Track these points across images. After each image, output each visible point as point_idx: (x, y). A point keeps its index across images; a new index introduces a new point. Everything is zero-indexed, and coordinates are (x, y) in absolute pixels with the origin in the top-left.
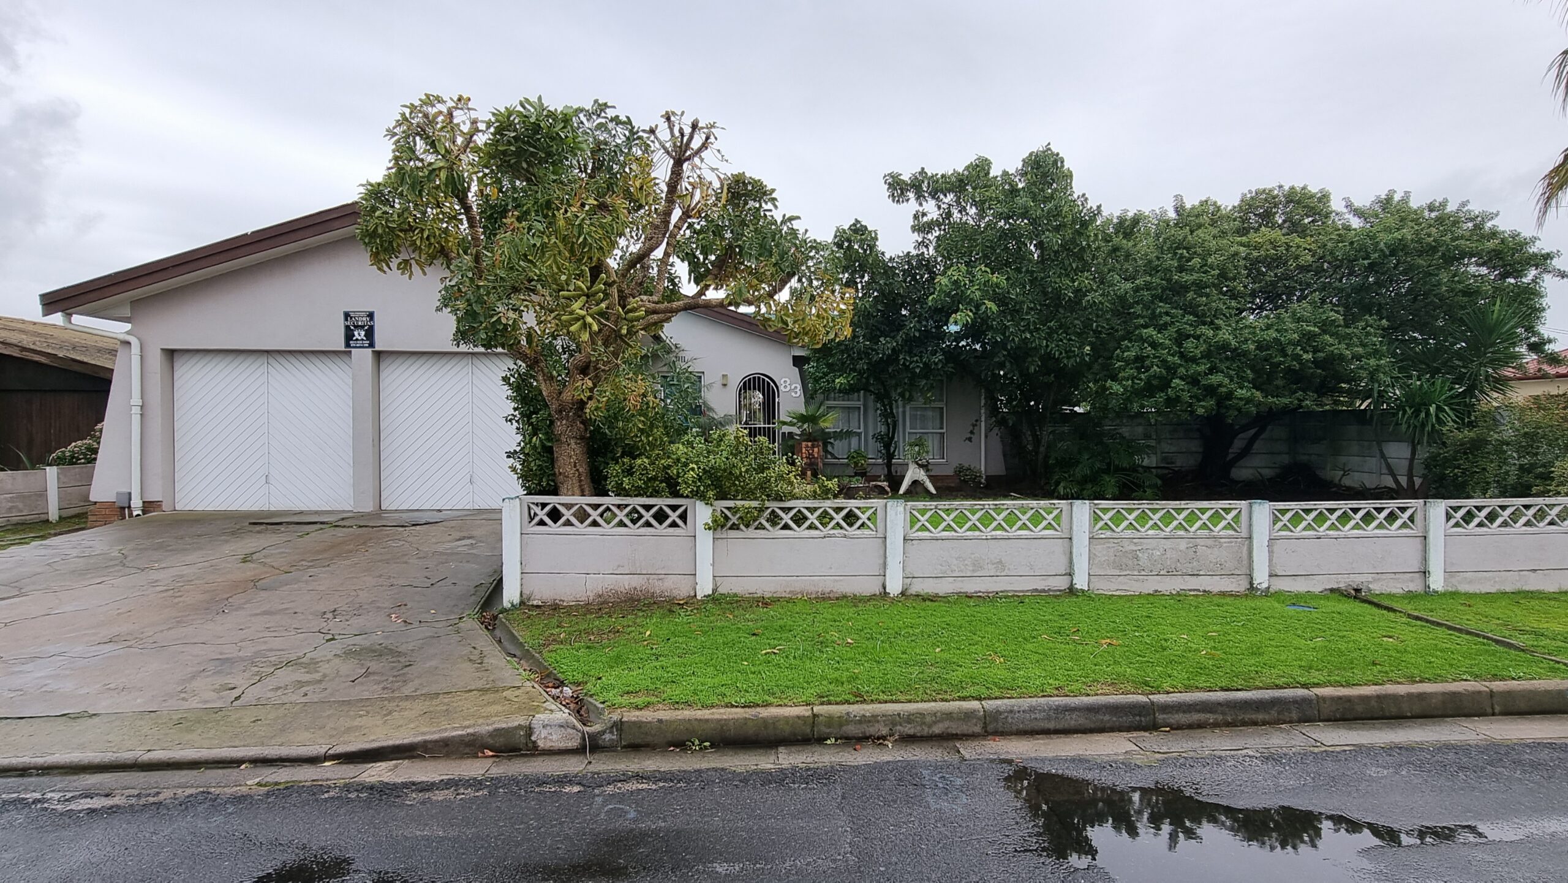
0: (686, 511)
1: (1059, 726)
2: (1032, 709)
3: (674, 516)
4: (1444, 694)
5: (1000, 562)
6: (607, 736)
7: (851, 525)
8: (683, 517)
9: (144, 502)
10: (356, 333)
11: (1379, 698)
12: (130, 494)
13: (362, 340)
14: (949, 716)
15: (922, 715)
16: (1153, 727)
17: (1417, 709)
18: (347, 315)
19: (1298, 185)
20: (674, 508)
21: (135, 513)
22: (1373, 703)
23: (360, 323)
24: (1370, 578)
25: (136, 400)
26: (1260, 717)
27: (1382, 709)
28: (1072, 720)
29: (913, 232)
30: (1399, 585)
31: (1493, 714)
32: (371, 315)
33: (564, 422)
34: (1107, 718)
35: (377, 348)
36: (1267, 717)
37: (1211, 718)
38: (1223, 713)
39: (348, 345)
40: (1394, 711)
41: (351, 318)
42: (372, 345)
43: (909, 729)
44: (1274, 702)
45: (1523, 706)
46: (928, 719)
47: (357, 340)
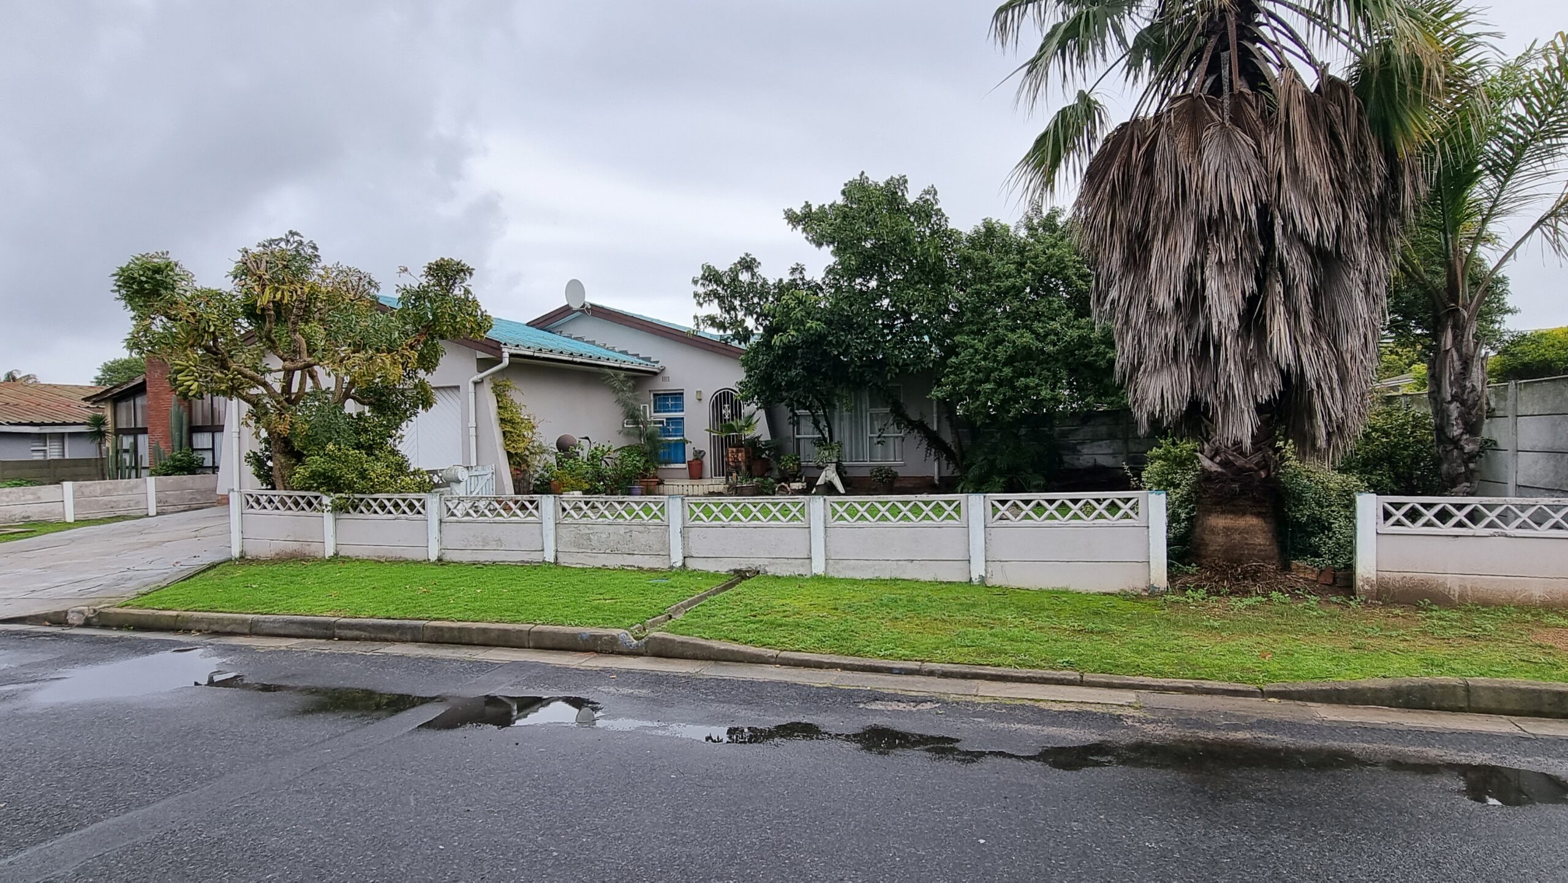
0: (321, 500)
1: (287, 632)
2: (274, 621)
3: (315, 503)
4: (499, 630)
8: (320, 504)
11: (460, 629)
14: (234, 621)
16: (330, 638)
17: (481, 639)
20: (317, 498)
22: (456, 633)
24: (766, 562)
26: (390, 636)
27: (460, 638)
28: (294, 630)
30: (791, 569)
31: (529, 648)
34: (310, 629)
36: (393, 637)
37: (363, 634)
38: (370, 632)
40: (466, 639)
44: (398, 627)
45: (548, 643)
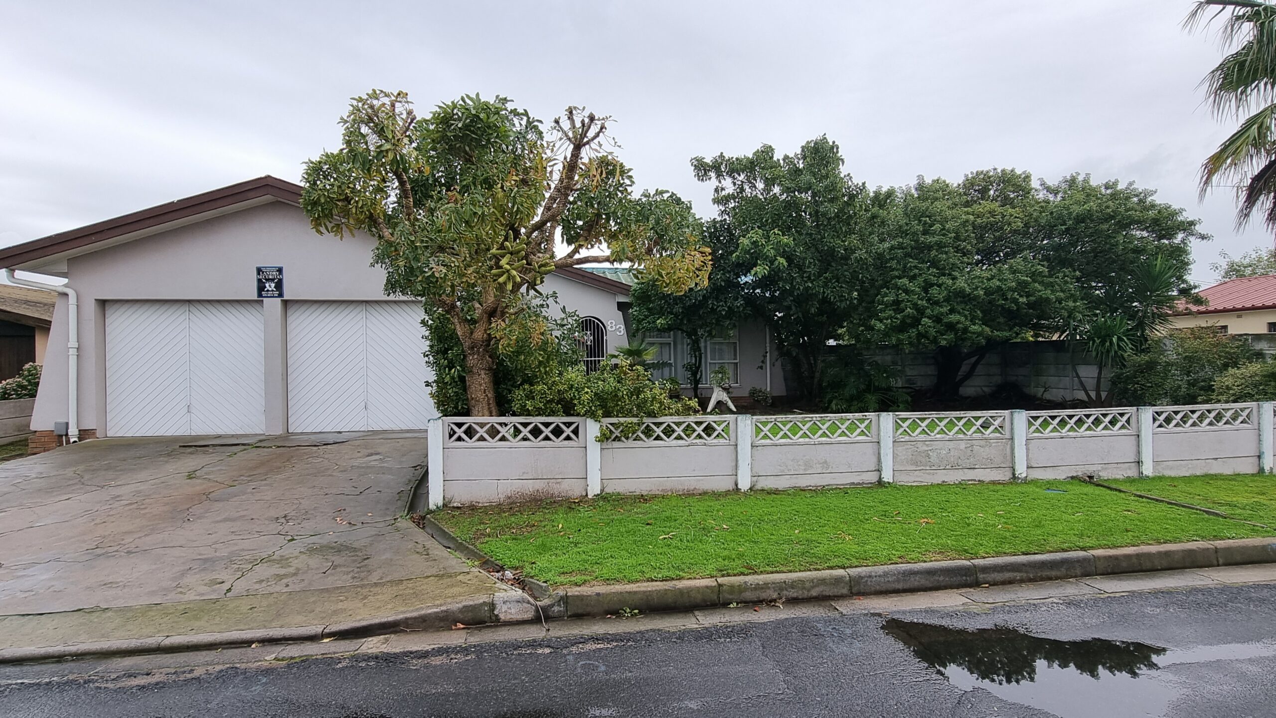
0: (577, 427)
1: (907, 586)
2: (886, 574)
3: (568, 431)
4: (1183, 551)
5: (826, 462)
6: (556, 609)
7: (709, 435)
8: (576, 432)
9: (80, 430)
10: (267, 285)
11: (1138, 556)
12: (67, 424)
13: (273, 291)
14: (823, 581)
15: (802, 581)
16: (976, 584)
17: (1165, 564)
18: (259, 270)
19: (1009, 168)
20: (568, 425)
21: (72, 440)
22: (1134, 560)
23: (270, 277)
24: (1099, 467)
25: (73, 343)
26: (1053, 573)
27: (1140, 564)
28: (915, 582)
29: (714, 204)
30: (1121, 473)
31: (1218, 565)
32: (280, 270)
33: (476, 357)
34: (941, 578)
35: (285, 298)
36: (1059, 574)
37: (1018, 576)
38: (1027, 572)
39: (260, 295)
40: (1148, 565)
41: (263, 272)
42: (281, 295)
43: (793, 593)
44: (1064, 562)
45: (1238, 558)
46: (807, 585)
47: (268, 291)
